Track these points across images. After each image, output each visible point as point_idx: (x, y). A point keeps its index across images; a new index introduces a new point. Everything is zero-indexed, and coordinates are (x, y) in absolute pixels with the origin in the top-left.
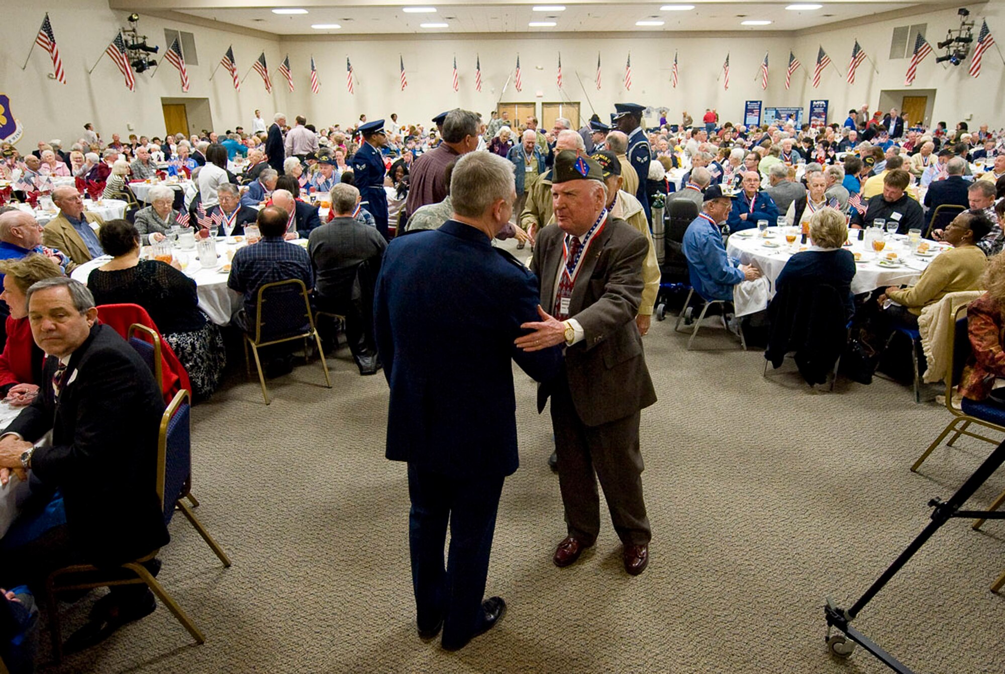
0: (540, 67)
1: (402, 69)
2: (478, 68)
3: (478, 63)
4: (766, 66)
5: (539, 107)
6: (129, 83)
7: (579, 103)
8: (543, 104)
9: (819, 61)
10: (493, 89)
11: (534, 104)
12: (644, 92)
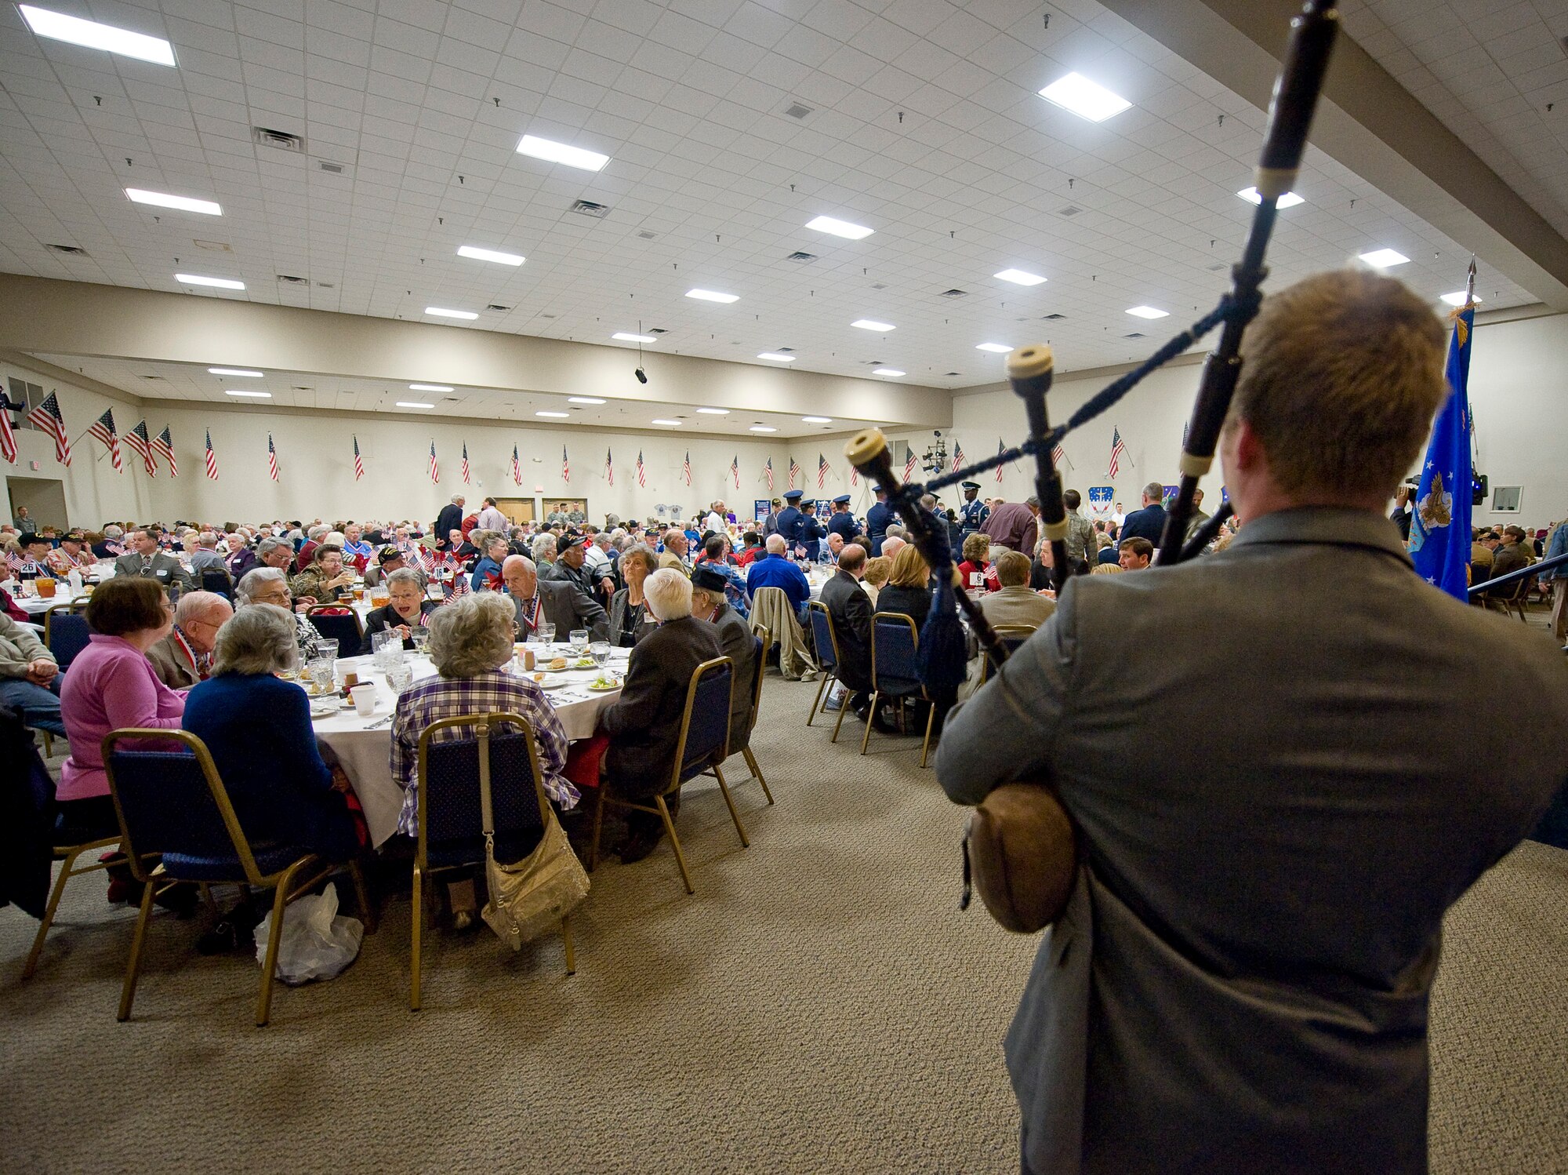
0: (537, 460)
1: (357, 453)
2: (465, 457)
3: (465, 451)
4: (770, 468)
5: (539, 503)
6: (10, 453)
7: (586, 500)
8: (543, 499)
9: (821, 467)
10: (480, 482)
11: (533, 500)
12: (655, 490)
